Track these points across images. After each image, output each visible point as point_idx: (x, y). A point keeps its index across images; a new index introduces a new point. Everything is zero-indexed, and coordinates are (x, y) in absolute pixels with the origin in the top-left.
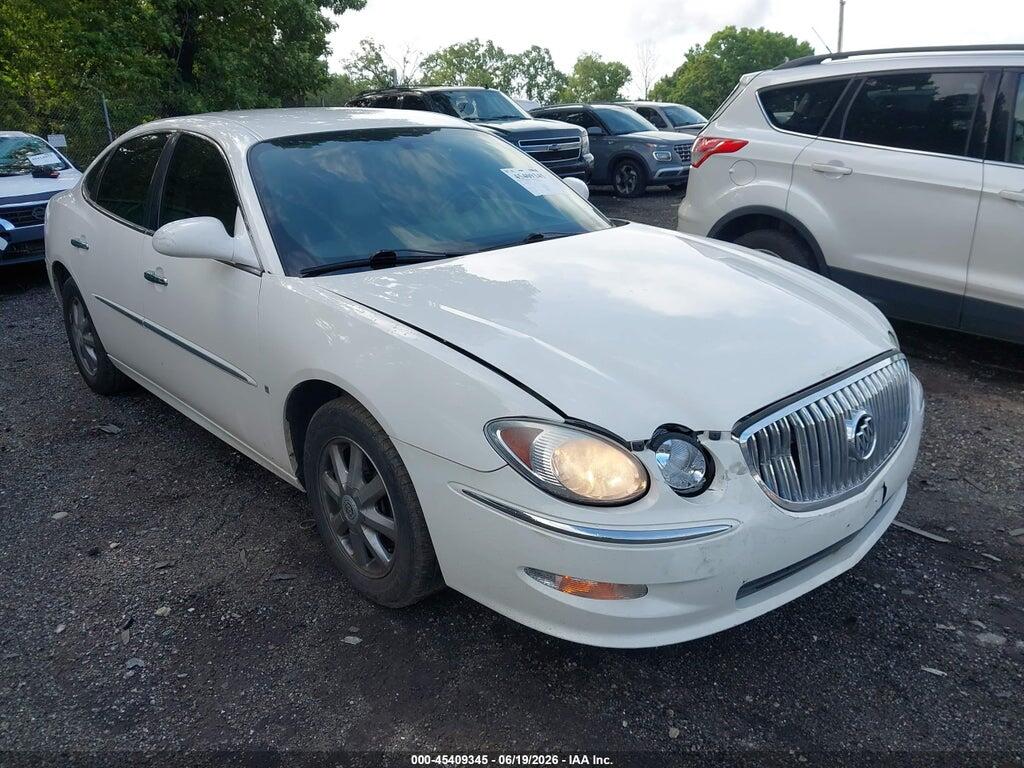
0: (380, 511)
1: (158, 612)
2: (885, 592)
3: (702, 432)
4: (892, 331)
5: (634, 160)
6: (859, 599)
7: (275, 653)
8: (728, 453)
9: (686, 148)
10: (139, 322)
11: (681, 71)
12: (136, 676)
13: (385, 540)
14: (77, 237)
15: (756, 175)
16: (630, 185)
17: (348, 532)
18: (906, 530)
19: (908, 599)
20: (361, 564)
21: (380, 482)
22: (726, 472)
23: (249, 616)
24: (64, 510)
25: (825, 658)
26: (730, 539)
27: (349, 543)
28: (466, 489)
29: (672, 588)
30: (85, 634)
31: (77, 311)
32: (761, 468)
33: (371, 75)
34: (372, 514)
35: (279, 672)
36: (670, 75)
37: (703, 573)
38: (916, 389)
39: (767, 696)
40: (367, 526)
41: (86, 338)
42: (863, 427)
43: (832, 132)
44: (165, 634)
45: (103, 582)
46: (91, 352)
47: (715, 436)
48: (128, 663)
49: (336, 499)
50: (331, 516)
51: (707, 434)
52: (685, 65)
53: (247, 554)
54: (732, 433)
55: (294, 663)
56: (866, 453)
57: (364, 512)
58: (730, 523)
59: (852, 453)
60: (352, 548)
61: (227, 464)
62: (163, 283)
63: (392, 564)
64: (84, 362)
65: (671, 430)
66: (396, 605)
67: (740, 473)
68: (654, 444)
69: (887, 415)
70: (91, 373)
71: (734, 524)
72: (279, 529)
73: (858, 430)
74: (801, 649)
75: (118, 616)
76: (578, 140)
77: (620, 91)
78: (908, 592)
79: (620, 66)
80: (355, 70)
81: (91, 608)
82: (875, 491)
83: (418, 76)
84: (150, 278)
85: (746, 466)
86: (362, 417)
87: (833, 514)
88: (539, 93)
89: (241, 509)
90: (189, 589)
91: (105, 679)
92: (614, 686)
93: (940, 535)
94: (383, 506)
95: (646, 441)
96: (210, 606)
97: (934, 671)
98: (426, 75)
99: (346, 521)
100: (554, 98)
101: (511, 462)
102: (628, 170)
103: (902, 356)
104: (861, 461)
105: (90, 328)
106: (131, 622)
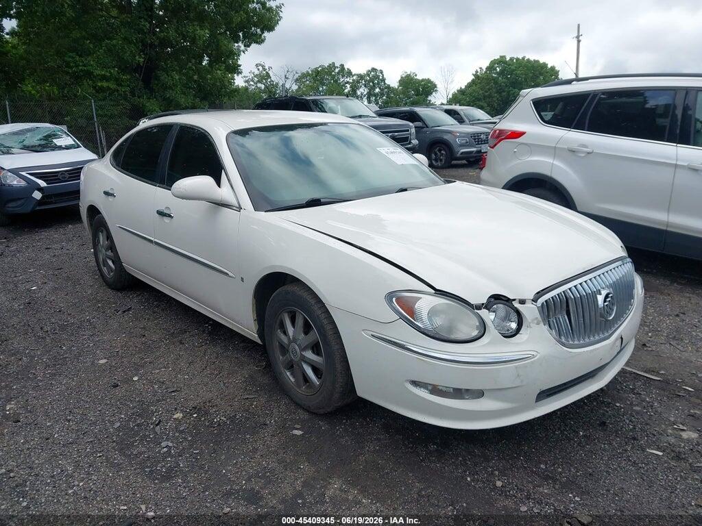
0: (313, 352)
1: (175, 417)
2: (623, 408)
3: (514, 300)
4: (623, 246)
5: (443, 143)
6: (607, 412)
7: (251, 440)
8: (530, 311)
9: (478, 136)
10: (151, 241)
11: (469, 85)
12: (169, 451)
13: (316, 370)
14: (108, 189)
15: (531, 153)
16: (441, 160)
17: (292, 366)
18: (634, 373)
19: (637, 413)
20: (299, 387)
21: (315, 335)
22: (530, 323)
23: (233, 419)
24: (105, 358)
25: (588, 444)
26: (532, 362)
27: (292, 374)
28: (374, 334)
29: (498, 392)
30: (133, 429)
31: (102, 238)
32: (549, 321)
33: (263, 86)
34: (309, 355)
35: (255, 450)
36: (463, 87)
37: (517, 383)
38: (638, 281)
39: (554, 465)
40: (305, 362)
41: (108, 253)
42: (608, 300)
43: (579, 126)
44: (181, 429)
45: (137, 399)
46: (110, 263)
47: (522, 302)
48: (163, 444)
49: (286, 346)
50: (281, 357)
51: (517, 301)
52: (473, 80)
53: (224, 384)
54: (533, 300)
55: (264, 445)
56: (610, 315)
57: (304, 353)
58: (532, 353)
59: (602, 316)
60: (294, 377)
61: (204, 331)
62: (170, 216)
63: (321, 385)
64: (105, 270)
65: (497, 298)
66: (322, 411)
67: (538, 324)
68: (488, 306)
69: (622, 294)
70: (109, 276)
71: (534, 353)
72: (243, 369)
73: (605, 301)
74: (573, 440)
75: (151, 418)
76: (408, 131)
77: (429, 98)
78: (638, 408)
79: (429, 81)
80: (252, 83)
81: (133, 414)
82: (617, 339)
83: (295, 87)
84: (161, 213)
85: (541, 319)
86: (305, 295)
87: (592, 351)
88: (376, 100)
89: (217, 358)
90: (191, 404)
91: (150, 453)
92: (460, 459)
93: (656, 376)
94: (316, 348)
95: (483, 304)
96: (206, 413)
97: (654, 452)
98: (299, 87)
99: (292, 360)
100: (386, 104)
101: (402, 317)
102: (440, 151)
103: (629, 260)
104: (607, 320)
105: (112, 247)
106: (160, 421)
